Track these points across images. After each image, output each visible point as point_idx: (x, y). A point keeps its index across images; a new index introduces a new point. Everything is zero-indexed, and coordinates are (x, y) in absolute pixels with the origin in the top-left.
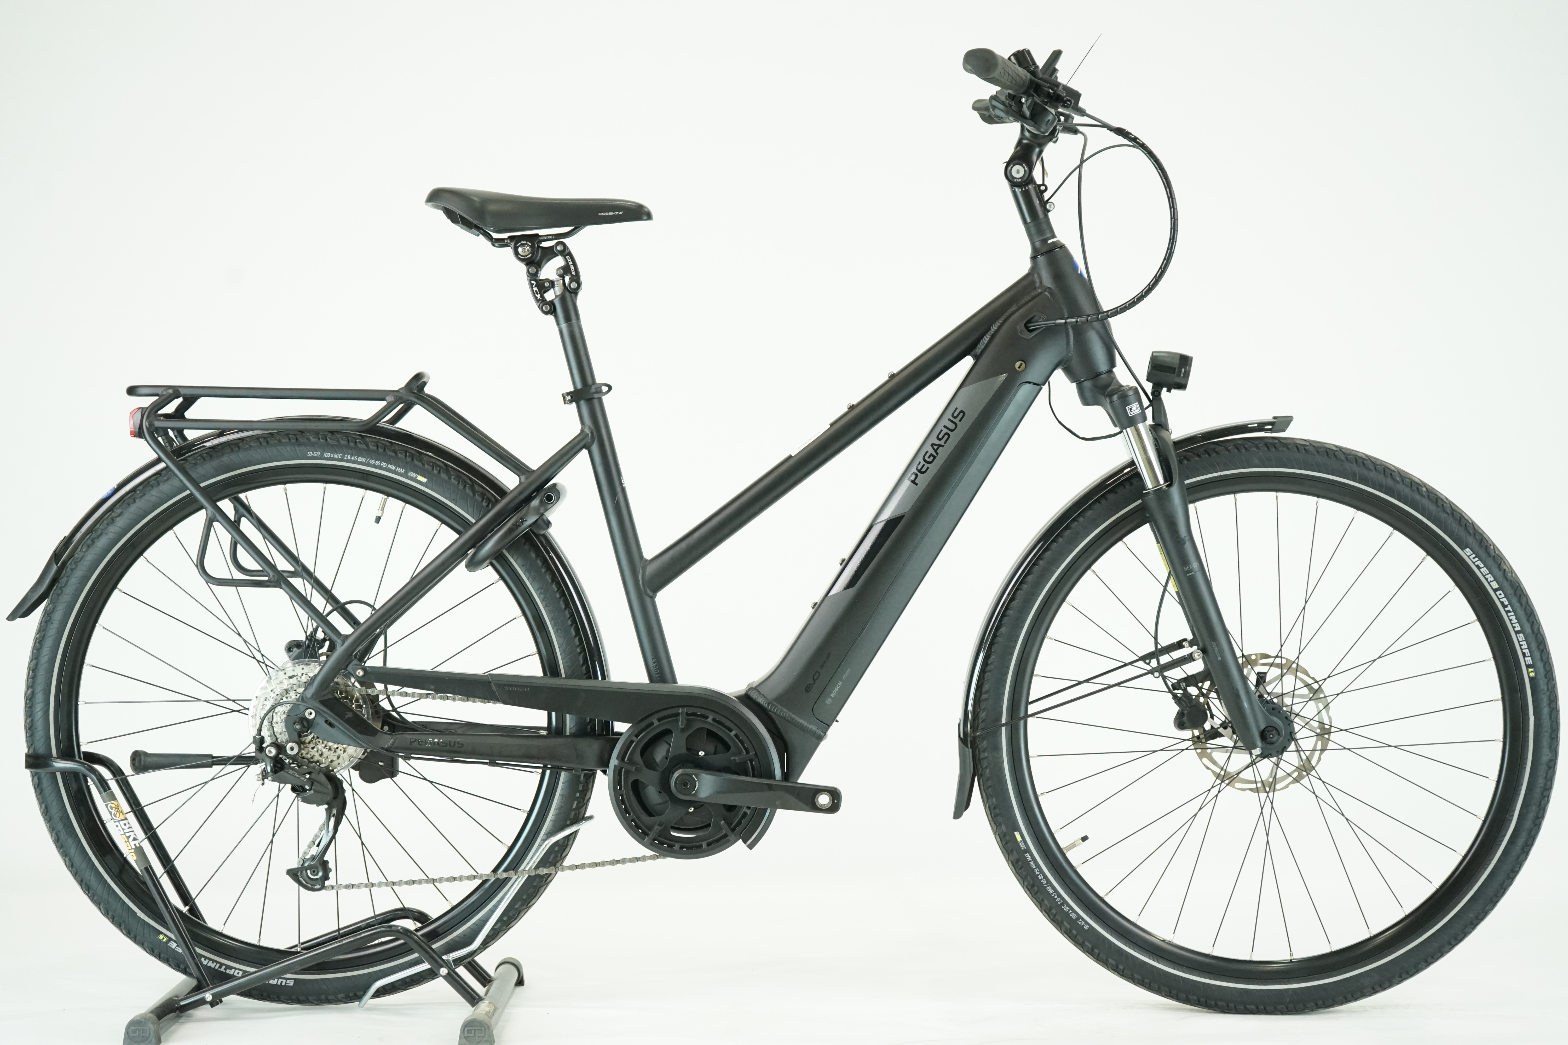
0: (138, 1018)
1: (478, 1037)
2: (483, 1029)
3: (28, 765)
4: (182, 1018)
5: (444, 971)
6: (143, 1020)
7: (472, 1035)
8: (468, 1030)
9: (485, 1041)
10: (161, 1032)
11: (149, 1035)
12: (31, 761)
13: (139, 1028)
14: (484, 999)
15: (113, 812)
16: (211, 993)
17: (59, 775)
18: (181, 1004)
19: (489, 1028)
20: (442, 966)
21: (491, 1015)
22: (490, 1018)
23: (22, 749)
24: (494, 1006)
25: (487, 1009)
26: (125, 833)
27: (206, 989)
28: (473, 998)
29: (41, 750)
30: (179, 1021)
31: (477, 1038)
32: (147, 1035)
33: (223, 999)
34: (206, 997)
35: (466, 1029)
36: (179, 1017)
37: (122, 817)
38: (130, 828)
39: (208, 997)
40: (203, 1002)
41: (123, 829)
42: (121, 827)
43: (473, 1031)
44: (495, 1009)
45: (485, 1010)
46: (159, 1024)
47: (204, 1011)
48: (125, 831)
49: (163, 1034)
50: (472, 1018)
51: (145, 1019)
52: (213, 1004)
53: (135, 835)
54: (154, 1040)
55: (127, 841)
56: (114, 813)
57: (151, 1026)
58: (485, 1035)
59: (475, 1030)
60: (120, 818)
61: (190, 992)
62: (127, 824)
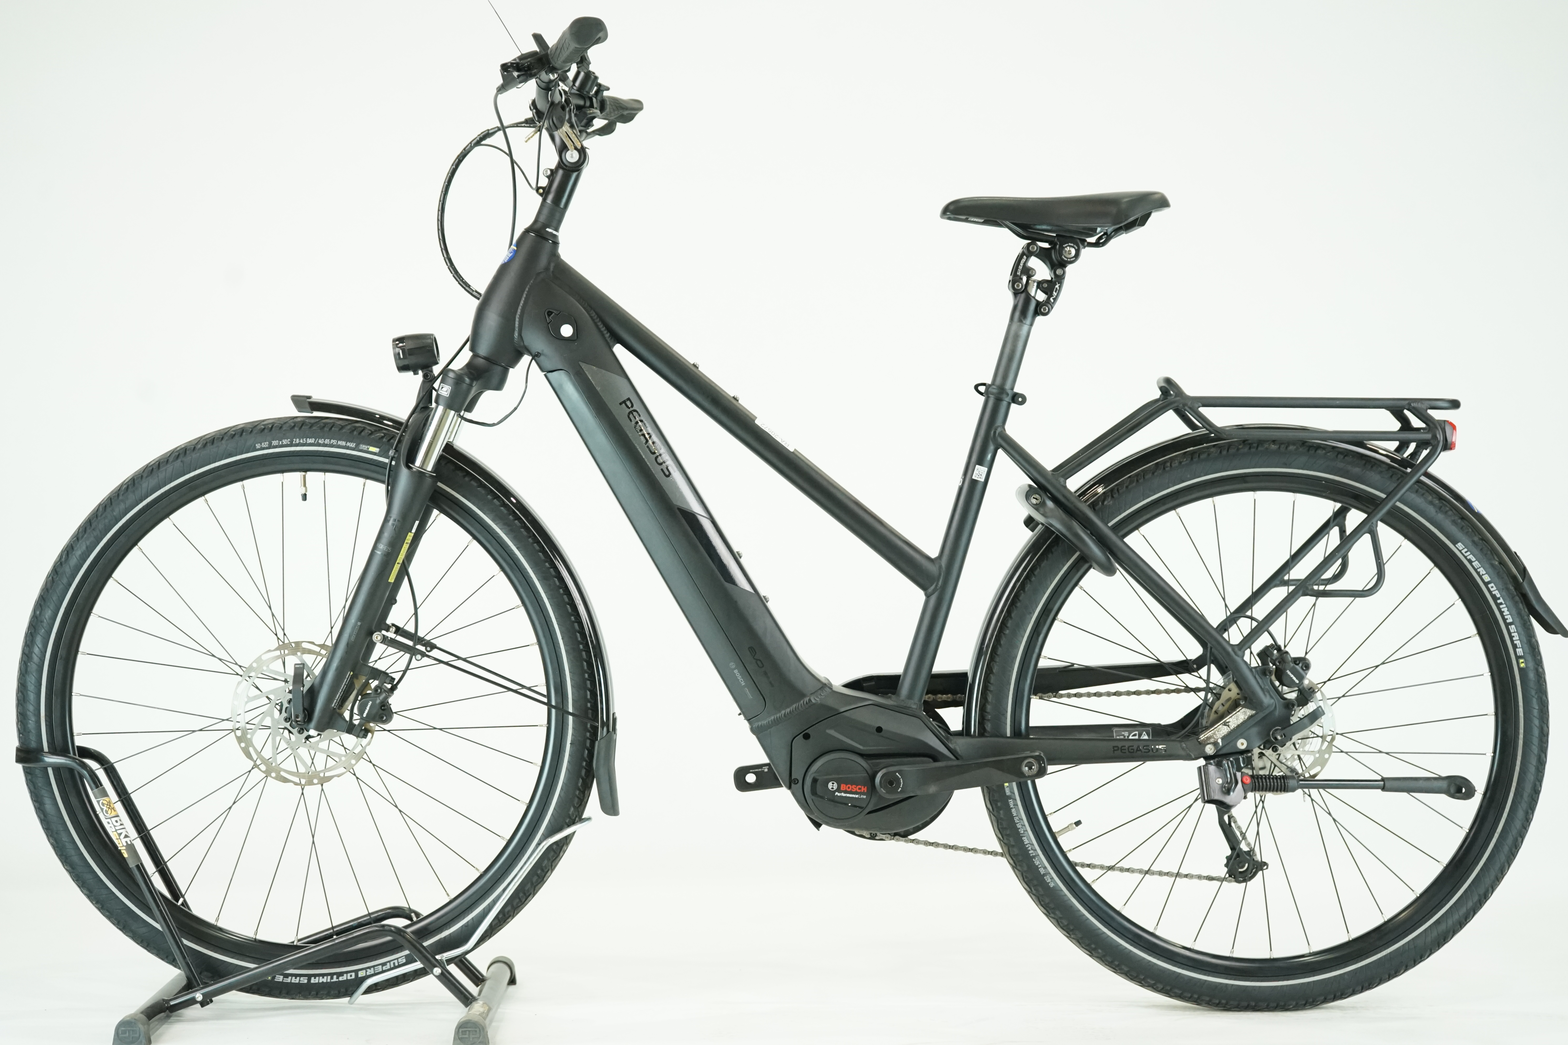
0: (128, 1019)
1: (473, 1038)
2: (478, 1030)
3: (19, 760)
4: (172, 1018)
5: (437, 971)
6: (133, 1021)
7: (467, 1036)
8: (462, 1031)
9: (480, 1042)
10: (151, 1033)
11: (140, 1035)
12: (22, 755)
13: (129, 1029)
14: (477, 999)
15: (105, 808)
16: (202, 993)
17: (50, 771)
18: (171, 1004)
19: (483, 1029)
20: (435, 966)
21: (485, 1015)
22: (485, 1019)
23: (14, 742)
24: (488, 1006)
25: (482, 1010)
26: (116, 830)
27: (196, 989)
28: (466, 999)
29: (33, 745)
30: (169, 1021)
31: (471, 1040)
32: (137, 1035)
33: (213, 999)
34: (197, 996)
35: (460, 1031)
36: (168, 1017)
37: (113, 814)
38: (121, 825)
39: (199, 996)
40: (193, 1001)
41: (115, 826)
42: (113, 824)
43: (467, 1032)
44: (489, 1010)
45: (480, 1011)
46: (149, 1025)
47: (194, 1011)
48: (117, 828)
49: (153, 1034)
50: (467, 1019)
51: (135, 1019)
52: (203, 1004)
53: (127, 832)
54: (144, 1041)
55: (118, 838)
56: (106, 810)
57: (141, 1026)
58: (480, 1036)
59: (469, 1031)
60: (112, 814)
61: (180, 992)
62: (118, 821)
